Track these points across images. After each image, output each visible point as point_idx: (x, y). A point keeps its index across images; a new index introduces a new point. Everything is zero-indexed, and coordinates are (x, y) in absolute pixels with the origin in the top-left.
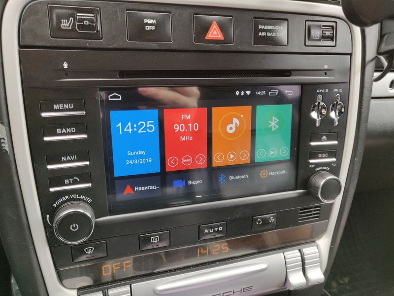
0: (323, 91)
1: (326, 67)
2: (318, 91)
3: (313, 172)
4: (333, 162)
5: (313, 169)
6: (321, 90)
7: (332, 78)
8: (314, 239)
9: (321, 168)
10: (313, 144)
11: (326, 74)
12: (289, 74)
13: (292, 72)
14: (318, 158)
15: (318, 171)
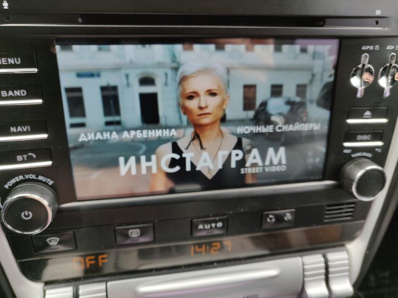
0: (371, 48)
1: (378, 13)
2: (364, 48)
3: (349, 159)
4: (378, 147)
5: (349, 154)
6: (368, 47)
7: (386, 29)
8: (344, 243)
9: (359, 154)
10: (350, 121)
11: (377, 23)
12: (322, 23)
13: (327, 20)
14: (356, 141)
15: (355, 158)
